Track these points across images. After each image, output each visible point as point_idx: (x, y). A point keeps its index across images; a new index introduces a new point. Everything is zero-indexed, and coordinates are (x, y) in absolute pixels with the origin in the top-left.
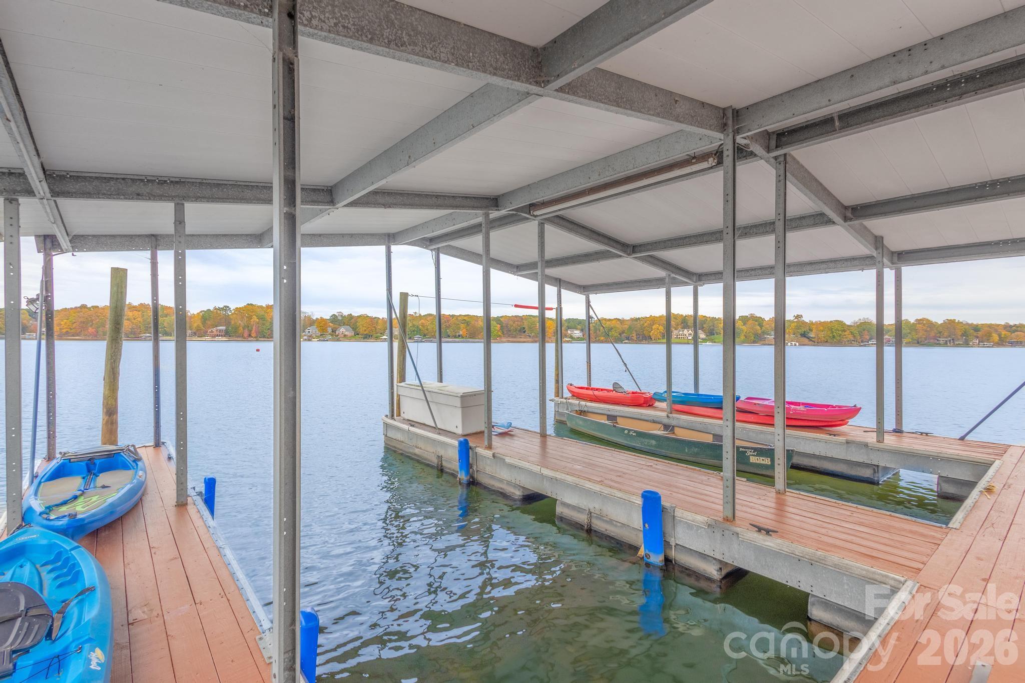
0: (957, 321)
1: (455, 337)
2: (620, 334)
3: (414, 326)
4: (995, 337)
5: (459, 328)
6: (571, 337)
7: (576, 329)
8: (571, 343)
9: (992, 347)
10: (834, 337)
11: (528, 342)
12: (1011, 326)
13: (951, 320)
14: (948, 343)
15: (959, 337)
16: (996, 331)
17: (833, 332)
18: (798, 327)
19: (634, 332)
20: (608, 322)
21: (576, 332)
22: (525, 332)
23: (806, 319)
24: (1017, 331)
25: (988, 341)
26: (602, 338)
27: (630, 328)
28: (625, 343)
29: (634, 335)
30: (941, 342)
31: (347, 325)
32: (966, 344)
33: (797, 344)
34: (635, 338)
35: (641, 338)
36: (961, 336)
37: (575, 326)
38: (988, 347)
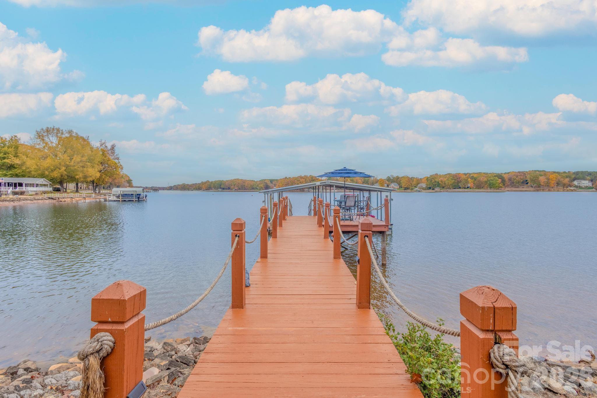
1: (465, 188)
3: (435, 182)
5: (468, 182)
6: (577, 187)
7: (585, 179)
11: (530, 191)
21: (584, 182)
22: (527, 183)
31: (396, 182)
37: (584, 177)
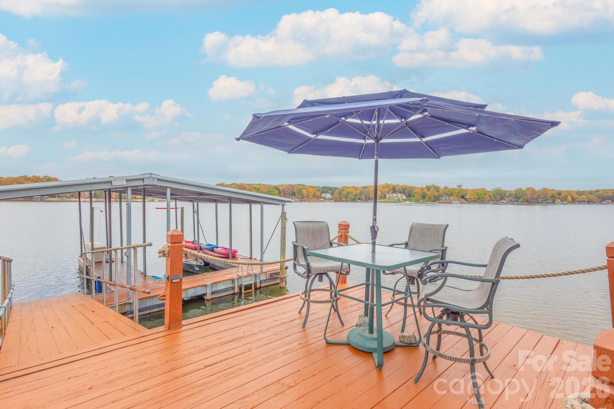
0: (548, 189)
2: (355, 196)
4: (570, 199)
6: (325, 198)
7: (328, 193)
8: (324, 202)
9: (567, 204)
10: (479, 198)
12: (580, 192)
13: (545, 188)
14: (544, 202)
15: (550, 198)
16: (571, 194)
17: (478, 196)
18: (459, 193)
19: (363, 195)
20: (347, 189)
21: (328, 195)
22: (295, 195)
23: (464, 188)
24: (583, 195)
25: (566, 200)
26: (344, 199)
27: (361, 193)
28: (358, 202)
29: (363, 197)
30: (540, 201)
32: (554, 202)
33: (458, 202)
34: (364, 198)
35: (367, 199)
36: (551, 197)
37: (328, 191)
38: (565, 204)
